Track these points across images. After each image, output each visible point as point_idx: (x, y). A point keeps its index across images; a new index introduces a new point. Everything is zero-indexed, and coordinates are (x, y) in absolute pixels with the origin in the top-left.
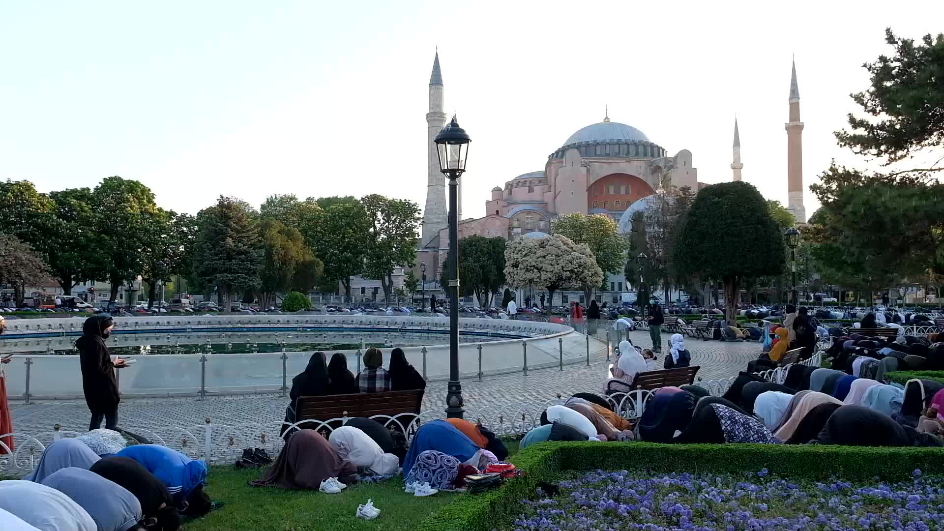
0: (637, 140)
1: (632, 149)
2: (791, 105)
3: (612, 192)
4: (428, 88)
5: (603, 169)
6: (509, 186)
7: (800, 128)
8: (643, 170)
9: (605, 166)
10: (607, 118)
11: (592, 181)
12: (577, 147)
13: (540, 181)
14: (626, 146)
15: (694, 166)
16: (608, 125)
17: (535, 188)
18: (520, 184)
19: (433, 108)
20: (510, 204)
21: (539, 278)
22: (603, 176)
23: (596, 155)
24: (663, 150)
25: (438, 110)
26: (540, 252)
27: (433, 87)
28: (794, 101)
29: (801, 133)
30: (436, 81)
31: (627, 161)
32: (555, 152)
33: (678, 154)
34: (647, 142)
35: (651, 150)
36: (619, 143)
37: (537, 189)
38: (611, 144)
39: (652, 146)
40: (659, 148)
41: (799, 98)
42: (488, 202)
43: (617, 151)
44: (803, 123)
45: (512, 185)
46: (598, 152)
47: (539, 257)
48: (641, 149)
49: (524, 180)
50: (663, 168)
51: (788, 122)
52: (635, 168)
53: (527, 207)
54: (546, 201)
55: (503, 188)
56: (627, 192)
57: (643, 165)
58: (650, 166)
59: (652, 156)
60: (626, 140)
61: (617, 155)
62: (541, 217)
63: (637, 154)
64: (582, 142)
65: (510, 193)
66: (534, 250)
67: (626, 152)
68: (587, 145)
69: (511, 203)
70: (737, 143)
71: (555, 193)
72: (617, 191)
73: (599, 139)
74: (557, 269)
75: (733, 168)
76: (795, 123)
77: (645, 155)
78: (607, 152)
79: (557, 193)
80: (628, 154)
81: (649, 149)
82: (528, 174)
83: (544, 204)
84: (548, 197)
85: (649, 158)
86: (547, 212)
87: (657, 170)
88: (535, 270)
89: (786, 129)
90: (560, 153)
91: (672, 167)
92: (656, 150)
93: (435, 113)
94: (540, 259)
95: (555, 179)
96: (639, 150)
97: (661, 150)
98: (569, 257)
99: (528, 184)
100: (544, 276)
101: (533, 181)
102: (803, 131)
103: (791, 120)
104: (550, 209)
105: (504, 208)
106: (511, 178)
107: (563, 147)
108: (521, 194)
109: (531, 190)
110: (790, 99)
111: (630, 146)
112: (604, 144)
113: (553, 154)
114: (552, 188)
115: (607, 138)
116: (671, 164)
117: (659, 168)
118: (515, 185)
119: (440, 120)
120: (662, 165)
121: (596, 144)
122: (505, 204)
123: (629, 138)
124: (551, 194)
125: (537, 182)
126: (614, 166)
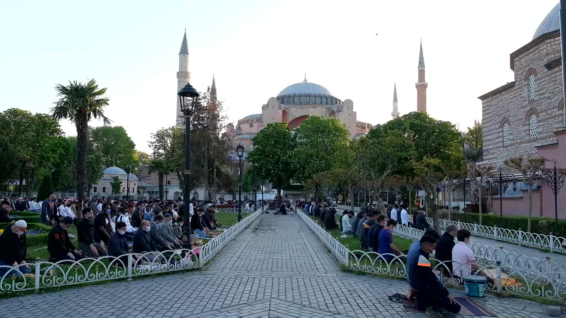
0: (322, 94)
1: (318, 100)
2: (419, 71)
4: (179, 56)
5: (297, 112)
6: (239, 124)
7: (425, 86)
8: (322, 113)
9: (299, 110)
10: (305, 80)
11: (290, 120)
14: (314, 98)
16: (306, 84)
17: (254, 124)
18: (245, 122)
19: (181, 69)
20: (237, 135)
22: (297, 117)
23: (294, 103)
25: (184, 70)
27: (181, 55)
28: (421, 68)
29: (426, 90)
30: (184, 51)
31: (313, 107)
33: (345, 102)
34: (329, 95)
36: (309, 96)
37: (255, 125)
38: (304, 96)
39: (332, 98)
40: (337, 99)
41: (424, 67)
43: (308, 101)
44: (427, 83)
46: (296, 102)
48: (324, 100)
49: (248, 119)
51: (417, 82)
52: (318, 111)
57: (324, 110)
58: (329, 110)
59: (331, 104)
60: (314, 94)
61: (308, 103)
63: (321, 103)
64: (286, 95)
65: (239, 128)
67: (314, 101)
68: (289, 96)
70: (395, 100)
76: (421, 83)
77: (327, 104)
78: (301, 101)
80: (315, 103)
81: (330, 100)
85: (329, 106)
87: (332, 113)
89: (417, 87)
91: (341, 111)
92: (334, 100)
93: (182, 72)
97: (338, 101)
99: (250, 122)
101: (253, 120)
102: (427, 89)
103: (419, 81)
105: (234, 138)
108: (245, 128)
109: (251, 126)
111: (317, 98)
112: (300, 96)
115: (303, 92)
116: (341, 109)
118: (242, 122)
119: (184, 77)
120: (335, 110)
121: (294, 96)
123: (317, 92)
125: (256, 120)
126: (305, 110)
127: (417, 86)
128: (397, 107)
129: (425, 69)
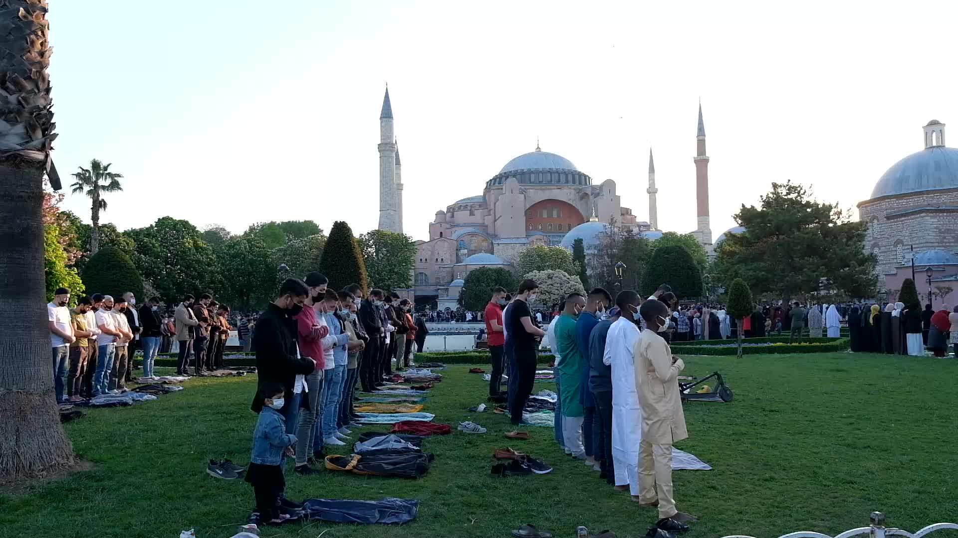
0: (566, 168)
1: (563, 177)
2: (699, 141)
3: (545, 216)
4: (379, 121)
5: (538, 195)
6: (451, 210)
7: (706, 161)
8: (572, 197)
9: (540, 192)
10: (538, 148)
11: (528, 206)
12: (514, 174)
13: (480, 206)
14: (557, 175)
15: (617, 194)
16: (539, 154)
17: (476, 212)
18: (462, 208)
19: (384, 139)
20: (452, 226)
21: (550, 298)
22: (537, 201)
23: (531, 183)
24: (589, 178)
25: (389, 141)
26: (549, 282)
27: (384, 119)
28: (701, 138)
29: (707, 166)
30: (387, 114)
31: (558, 188)
32: (493, 179)
33: (604, 183)
34: (576, 171)
35: (578, 179)
36: (550, 172)
37: (478, 213)
38: (543, 172)
39: (580, 175)
40: (585, 176)
41: (705, 135)
42: (431, 225)
43: (549, 178)
44: (709, 157)
45: (454, 209)
46: (533, 180)
47: (548, 285)
48: (570, 178)
49: (465, 205)
50: (590, 194)
51: (696, 155)
52: (565, 194)
53: (471, 229)
54: (486, 223)
55: (445, 211)
56: (559, 216)
57: (573, 192)
58: (578, 193)
59: (580, 183)
60: (557, 169)
61: (549, 183)
62: (483, 238)
63: (567, 182)
64: (517, 171)
65: (453, 216)
66: (545, 280)
67: (557, 178)
68: (523, 173)
69: (454, 225)
70: (652, 170)
71: (495, 216)
72: (550, 215)
73: (533, 167)
74: (562, 292)
75: (649, 192)
76: (701, 157)
77: (574, 183)
78: (541, 179)
79: (497, 218)
80: (559, 181)
81: (577, 177)
82: (468, 199)
83: (484, 226)
84: (488, 220)
85: (577, 186)
86: (487, 234)
87: (584, 196)
88: (547, 294)
90: (498, 180)
91: (598, 194)
92: (583, 178)
93: (386, 144)
94: (550, 286)
95: (495, 204)
96: (569, 179)
97: (587, 178)
98: (569, 285)
99: (469, 208)
100: (553, 297)
101: (474, 206)
102: (709, 165)
103: (698, 155)
104: (491, 231)
105: (447, 230)
106: (452, 202)
107: (500, 174)
108: (462, 216)
109: (472, 214)
110: (698, 136)
111: (561, 175)
112: (537, 172)
113: (491, 180)
114: (492, 212)
115: (540, 167)
116: (598, 192)
117: (586, 194)
118: (456, 209)
119: (391, 150)
120: (589, 192)
121: (530, 172)
122: (448, 226)
123: (560, 167)
124: (491, 218)
125: (478, 206)
126: (547, 192)
127: (696, 161)
128: (654, 180)
129: (706, 139)
